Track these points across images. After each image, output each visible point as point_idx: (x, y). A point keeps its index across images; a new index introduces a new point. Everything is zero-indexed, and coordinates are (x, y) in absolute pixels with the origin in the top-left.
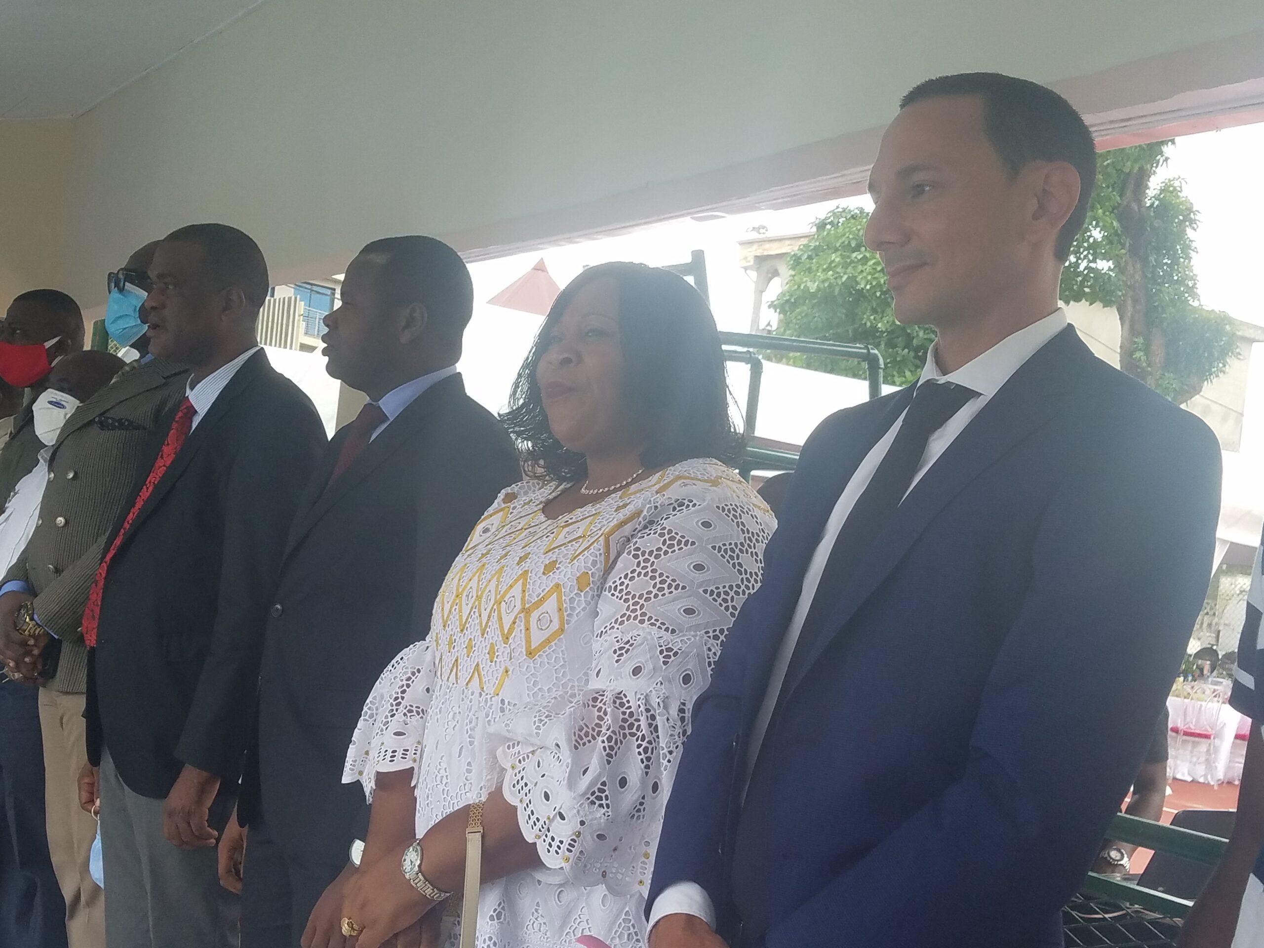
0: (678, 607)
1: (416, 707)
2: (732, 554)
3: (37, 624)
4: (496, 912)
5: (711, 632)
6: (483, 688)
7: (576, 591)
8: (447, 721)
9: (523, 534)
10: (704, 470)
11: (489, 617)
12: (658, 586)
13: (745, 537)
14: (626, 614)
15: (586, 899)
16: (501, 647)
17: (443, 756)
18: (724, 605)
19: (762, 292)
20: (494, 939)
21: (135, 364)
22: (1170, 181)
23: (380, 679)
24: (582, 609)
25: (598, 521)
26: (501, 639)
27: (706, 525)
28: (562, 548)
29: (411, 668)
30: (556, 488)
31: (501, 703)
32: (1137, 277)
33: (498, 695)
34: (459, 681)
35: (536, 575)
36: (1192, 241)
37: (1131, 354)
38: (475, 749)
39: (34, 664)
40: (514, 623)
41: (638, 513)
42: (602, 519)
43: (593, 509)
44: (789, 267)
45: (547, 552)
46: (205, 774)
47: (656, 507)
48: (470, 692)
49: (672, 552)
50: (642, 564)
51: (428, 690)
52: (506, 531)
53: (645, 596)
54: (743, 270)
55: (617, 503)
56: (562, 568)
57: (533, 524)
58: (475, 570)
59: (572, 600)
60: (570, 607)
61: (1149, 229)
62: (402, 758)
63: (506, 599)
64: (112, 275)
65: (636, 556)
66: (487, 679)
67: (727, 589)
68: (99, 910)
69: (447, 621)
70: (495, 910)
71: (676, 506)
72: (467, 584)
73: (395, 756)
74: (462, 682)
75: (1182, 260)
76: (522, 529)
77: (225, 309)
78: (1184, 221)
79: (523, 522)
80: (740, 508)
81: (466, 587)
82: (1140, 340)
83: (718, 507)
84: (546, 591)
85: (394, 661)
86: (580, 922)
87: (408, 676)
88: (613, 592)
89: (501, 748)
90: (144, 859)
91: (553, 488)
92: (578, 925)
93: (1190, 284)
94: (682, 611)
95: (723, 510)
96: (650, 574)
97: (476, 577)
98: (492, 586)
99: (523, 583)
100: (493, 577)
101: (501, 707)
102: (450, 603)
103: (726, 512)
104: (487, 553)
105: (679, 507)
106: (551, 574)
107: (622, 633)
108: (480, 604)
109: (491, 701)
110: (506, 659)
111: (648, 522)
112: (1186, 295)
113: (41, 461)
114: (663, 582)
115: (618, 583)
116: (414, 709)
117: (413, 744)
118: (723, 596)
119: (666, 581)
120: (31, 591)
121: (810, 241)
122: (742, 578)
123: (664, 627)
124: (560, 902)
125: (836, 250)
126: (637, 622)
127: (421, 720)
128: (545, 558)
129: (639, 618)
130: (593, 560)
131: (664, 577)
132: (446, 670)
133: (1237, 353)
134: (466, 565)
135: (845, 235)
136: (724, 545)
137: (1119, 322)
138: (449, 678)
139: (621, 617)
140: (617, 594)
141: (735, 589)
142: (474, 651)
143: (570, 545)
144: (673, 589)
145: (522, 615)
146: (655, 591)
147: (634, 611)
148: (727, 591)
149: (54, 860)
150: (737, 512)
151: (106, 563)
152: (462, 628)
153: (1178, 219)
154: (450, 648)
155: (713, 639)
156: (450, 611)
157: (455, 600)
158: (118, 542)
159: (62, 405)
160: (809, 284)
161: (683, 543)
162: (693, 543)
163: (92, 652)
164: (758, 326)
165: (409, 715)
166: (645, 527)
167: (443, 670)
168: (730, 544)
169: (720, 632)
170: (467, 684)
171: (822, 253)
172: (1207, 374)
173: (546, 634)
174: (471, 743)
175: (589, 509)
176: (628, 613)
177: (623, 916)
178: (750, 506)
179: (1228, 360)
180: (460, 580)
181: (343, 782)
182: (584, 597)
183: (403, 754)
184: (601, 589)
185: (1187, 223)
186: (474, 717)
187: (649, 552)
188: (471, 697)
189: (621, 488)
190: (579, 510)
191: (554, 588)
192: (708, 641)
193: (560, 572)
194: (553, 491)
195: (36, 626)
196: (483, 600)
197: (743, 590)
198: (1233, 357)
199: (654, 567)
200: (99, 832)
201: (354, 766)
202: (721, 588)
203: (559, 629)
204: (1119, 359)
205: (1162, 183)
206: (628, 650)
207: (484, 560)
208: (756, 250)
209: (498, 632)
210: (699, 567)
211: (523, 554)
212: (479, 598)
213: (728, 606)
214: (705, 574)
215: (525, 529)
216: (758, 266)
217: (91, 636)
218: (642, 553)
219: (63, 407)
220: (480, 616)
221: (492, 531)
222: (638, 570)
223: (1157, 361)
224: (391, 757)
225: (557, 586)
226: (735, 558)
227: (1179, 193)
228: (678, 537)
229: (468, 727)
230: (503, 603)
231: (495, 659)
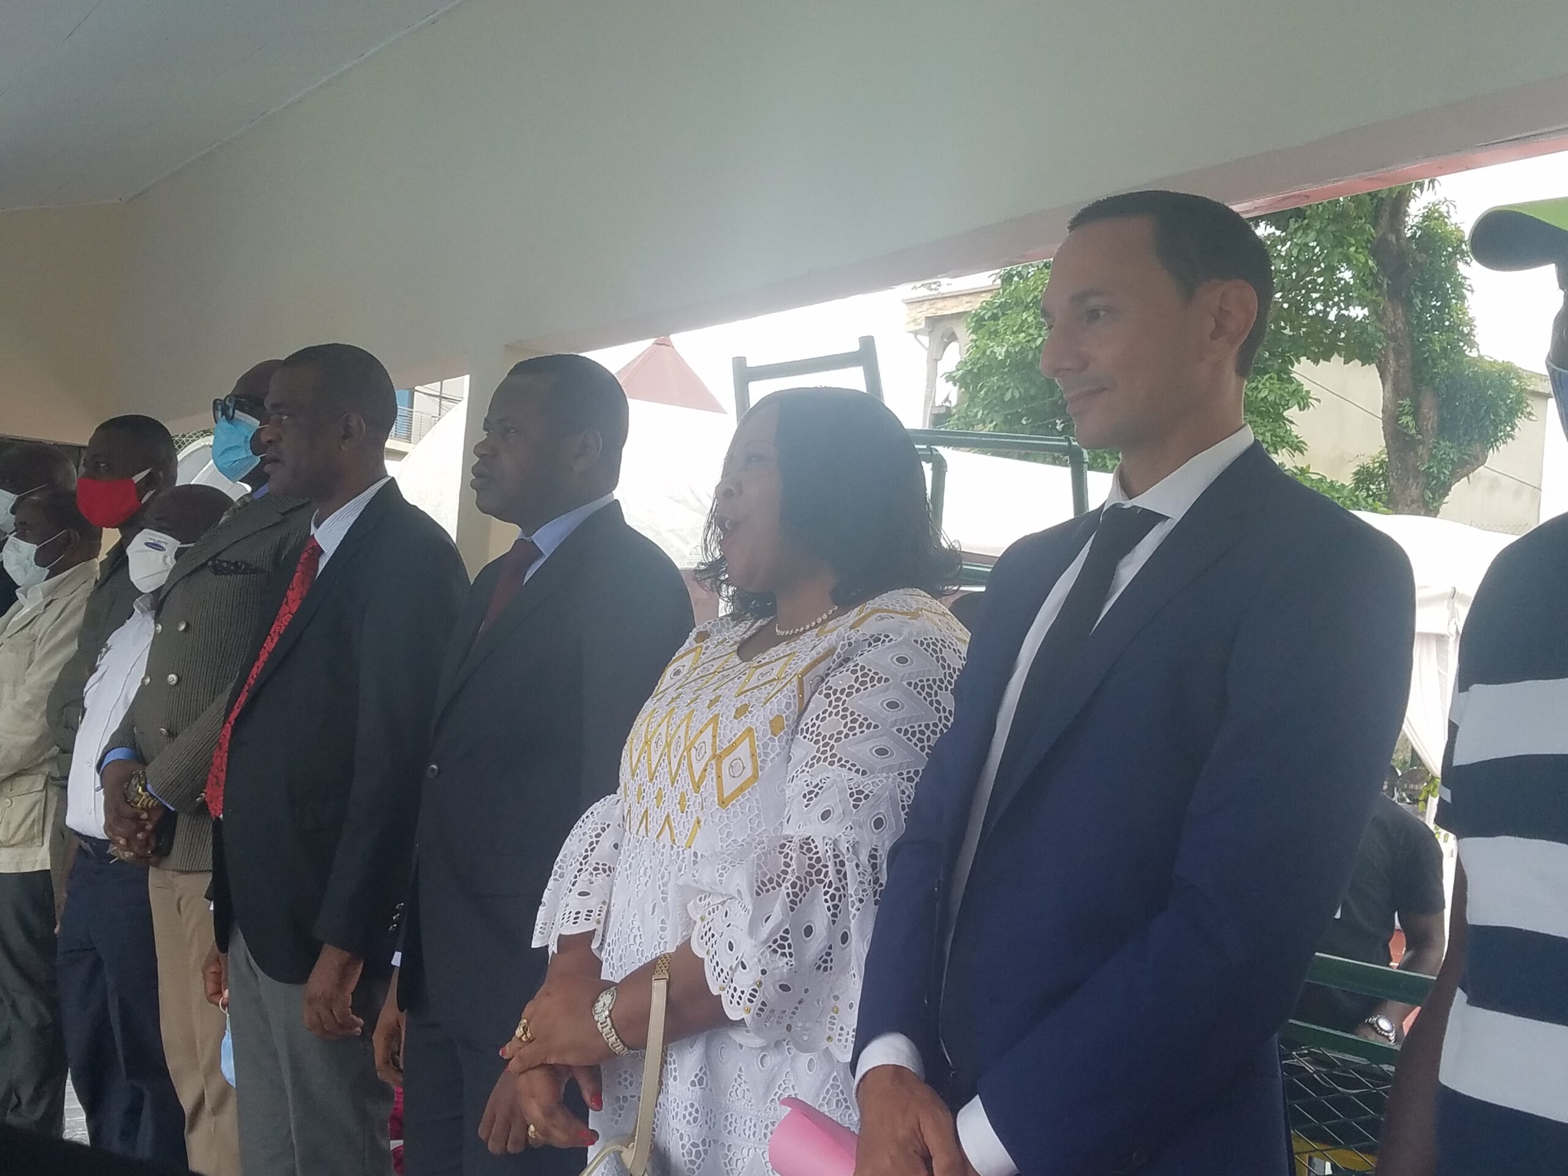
0: (870, 747)
1: (603, 864)
2: (929, 691)
3: (151, 795)
4: (698, 1077)
5: (905, 773)
6: (674, 840)
7: (769, 736)
8: (638, 876)
9: (717, 677)
10: (904, 601)
11: (679, 765)
12: (849, 725)
13: (945, 673)
14: (816, 756)
15: (791, 1064)
16: (692, 796)
17: (635, 914)
18: (920, 745)
19: (936, 360)
20: (697, 1105)
21: (248, 500)
22: (1434, 205)
23: (570, 836)
24: (777, 755)
25: (793, 662)
26: (691, 787)
27: (902, 660)
28: (755, 690)
29: (601, 824)
30: (751, 626)
31: (694, 856)
32: (1399, 325)
33: (690, 847)
34: (649, 834)
35: (727, 719)
36: (1465, 278)
37: (1397, 419)
38: (669, 905)
39: (146, 843)
40: (705, 770)
41: (831, 651)
42: (798, 660)
43: (788, 649)
44: (971, 330)
45: (739, 695)
46: (347, 955)
47: (850, 644)
48: (661, 845)
49: (864, 690)
50: (834, 704)
51: (616, 846)
52: (698, 674)
53: (836, 736)
54: (912, 335)
55: (813, 642)
56: (755, 712)
57: (727, 667)
58: (664, 715)
59: (765, 746)
60: (764, 753)
61: (1411, 265)
62: (585, 919)
63: (696, 745)
64: (218, 402)
65: (828, 696)
66: (678, 831)
67: (923, 728)
68: (229, 1116)
69: (636, 770)
70: (696, 1075)
71: (872, 642)
72: (656, 730)
73: (578, 917)
74: (653, 835)
75: (1454, 301)
76: (715, 672)
77: (345, 437)
78: (1454, 253)
79: (717, 664)
80: (940, 642)
81: (655, 733)
82: (1407, 402)
83: (916, 641)
84: (737, 736)
85: (584, 816)
86: (785, 1088)
87: (598, 832)
88: (805, 734)
89: (692, 903)
90: (283, 1053)
91: (748, 626)
92: (783, 1091)
93: (1466, 330)
94: (874, 752)
95: (922, 644)
96: (841, 713)
97: (665, 724)
98: (682, 731)
99: (714, 728)
100: (682, 722)
101: (694, 861)
102: (638, 751)
103: (925, 646)
104: (677, 697)
105: (874, 642)
106: (743, 717)
107: (811, 776)
108: (669, 751)
109: (683, 854)
110: (697, 808)
111: (843, 660)
112: (1461, 344)
113: (137, 610)
114: (854, 721)
115: (810, 725)
116: (600, 867)
117: (598, 904)
118: (918, 735)
119: (858, 720)
120: (140, 758)
121: (994, 297)
122: (940, 717)
123: (854, 769)
124: (763, 1067)
125: (1027, 308)
126: (827, 763)
127: (607, 878)
128: (736, 701)
129: (829, 760)
130: (787, 702)
131: (855, 716)
132: (635, 822)
133: (1527, 413)
134: (655, 710)
135: (1037, 288)
136: (921, 681)
137: (1379, 379)
138: (638, 831)
139: (811, 760)
140: (808, 736)
141: (932, 728)
142: (665, 801)
143: (763, 687)
144: (864, 729)
145: (713, 762)
146: (846, 731)
147: (824, 752)
148: (922, 730)
149: (171, 1065)
150: (937, 646)
151: (230, 723)
152: (651, 776)
153: (1447, 251)
154: (639, 799)
155: (907, 781)
156: (639, 760)
157: (643, 747)
158: (242, 699)
159: (161, 547)
160: (997, 349)
161: (876, 680)
162: (887, 680)
163: (217, 825)
164: (934, 402)
165: (594, 873)
166: (841, 665)
167: (632, 822)
168: (928, 680)
169: (914, 774)
170: (658, 837)
171: (1010, 312)
172: (1493, 440)
173: (739, 782)
174: (664, 899)
175: (782, 648)
176: (818, 755)
177: (831, 1082)
178: (953, 640)
179: (1516, 422)
180: (648, 725)
181: (533, 946)
182: (779, 742)
183: (586, 915)
184: (794, 732)
185: (1458, 256)
186: (666, 872)
187: (841, 690)
188: (662, 850)
189: (817, 625)
190: (773, 649)
191: (746, 732)
192: (902, 783)
193: (752, 716)
194: (749, 629)
195: (150, 798)
196: (673, 746)
197: (941, 729)
198: (1523, 418)
199: (845, 706)
200: (228, 1027)
201: (544, 929)
202: (916, 727)
203: (752, 776)
204: (1381, 425)
205: (1424, 208)
206: (818, 793)
207: (673, 704)
208: (927, 310)
209: (689, 780)
210: (893, 705)
211: (714, 697)
212: (668, 745)
213: (924, 746)
214: (899, 712)
215: (719, 673)
216: (930, 330)
217: (216, 805)
218: (833, 692)
219: (163, 549)
220: (670, 763)
221: (684, 673)
222: (830, 709)
223: (1429, 427)
224: (575, 919)
225: (750, 730)
226: (933, 695)
227: (1446, 220)
228: (871, 674)
229: (661, 882)
230: (693, 750)
231: (686, 809)
